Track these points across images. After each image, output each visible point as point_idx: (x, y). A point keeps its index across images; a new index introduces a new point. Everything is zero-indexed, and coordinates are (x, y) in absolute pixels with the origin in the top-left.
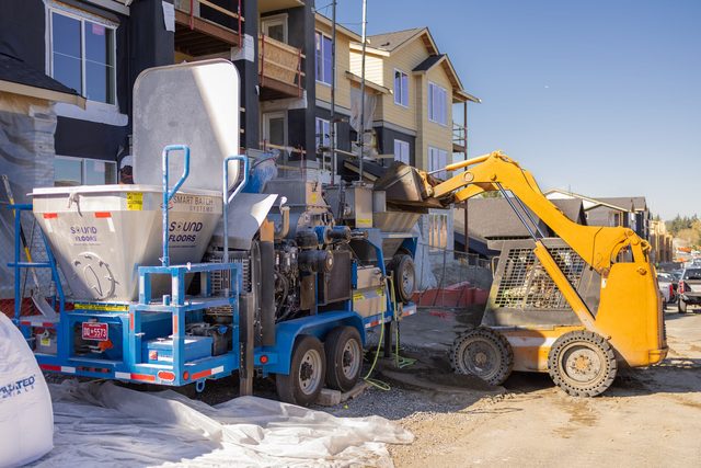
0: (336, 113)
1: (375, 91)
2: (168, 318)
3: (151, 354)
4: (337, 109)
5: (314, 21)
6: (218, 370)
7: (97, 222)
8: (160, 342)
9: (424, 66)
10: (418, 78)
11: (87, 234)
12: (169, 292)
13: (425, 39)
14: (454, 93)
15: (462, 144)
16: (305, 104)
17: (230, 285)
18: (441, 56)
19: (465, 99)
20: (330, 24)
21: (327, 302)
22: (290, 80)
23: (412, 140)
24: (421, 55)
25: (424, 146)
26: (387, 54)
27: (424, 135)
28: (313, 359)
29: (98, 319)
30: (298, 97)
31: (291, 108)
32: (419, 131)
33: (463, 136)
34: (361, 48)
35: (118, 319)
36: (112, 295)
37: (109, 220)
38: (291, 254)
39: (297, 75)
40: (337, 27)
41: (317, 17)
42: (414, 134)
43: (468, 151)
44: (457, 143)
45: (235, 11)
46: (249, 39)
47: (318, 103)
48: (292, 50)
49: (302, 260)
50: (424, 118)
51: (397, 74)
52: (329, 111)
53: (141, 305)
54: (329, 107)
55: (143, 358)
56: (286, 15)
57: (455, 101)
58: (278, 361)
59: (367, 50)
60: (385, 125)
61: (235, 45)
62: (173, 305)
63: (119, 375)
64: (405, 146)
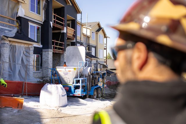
0: (81, 43)
1: (88, 37)
2: (79, 86)
3: (76, 92)
4: (81, 42)
5: (77, 22)
6: (84, 94)
7: (68, 72)
8: (77, 90)
9: (98, 31)
10: (97, 33)
11: (66, 74)
12: (79, 82)
13: (99, 25)
14: (104, 36)
15: (106, 48)
16: (75, 41)
17: (85, 81)
18: (102, 28)
19: (107, 37)
20: (80, 23)
21: (96, 84)
22: (72, 36)
23: (95, 47)
24: (97, 28)
25: (98, 49)
26: (91, 28)
27: (98, 46)
28: (96, 93)
29: (67, 86)
30: (74, 39)
31: (71, 42)
32: (97, 45)
33: (106, 46)
34: (86, 27)
35: (71, 86)
36: (69, 83)
37: (71, 72)
38: (91, 76)
39: (73, 35)
40: (82, 24)
41: (78, 22)
42: (96, 46)
43: (107, 49)
44: (105, 47)
45: (63, 22)
46: (65, 28)
47: (77, 40)
48: (73, 29)
49: (93, 77)
50: (98, 42)
51: (93, 32)
52: (80, 42)
53: (75, 84)
54: (80, 41)
55: (75, 92)
56: (71, 21)
57: (104, 38)
58: (91, 93)
59: (88, 28)
60: (90, 44)
61: (62, 29)
62: (80, 84)
63: (71, 95)
64: (94, 49)
